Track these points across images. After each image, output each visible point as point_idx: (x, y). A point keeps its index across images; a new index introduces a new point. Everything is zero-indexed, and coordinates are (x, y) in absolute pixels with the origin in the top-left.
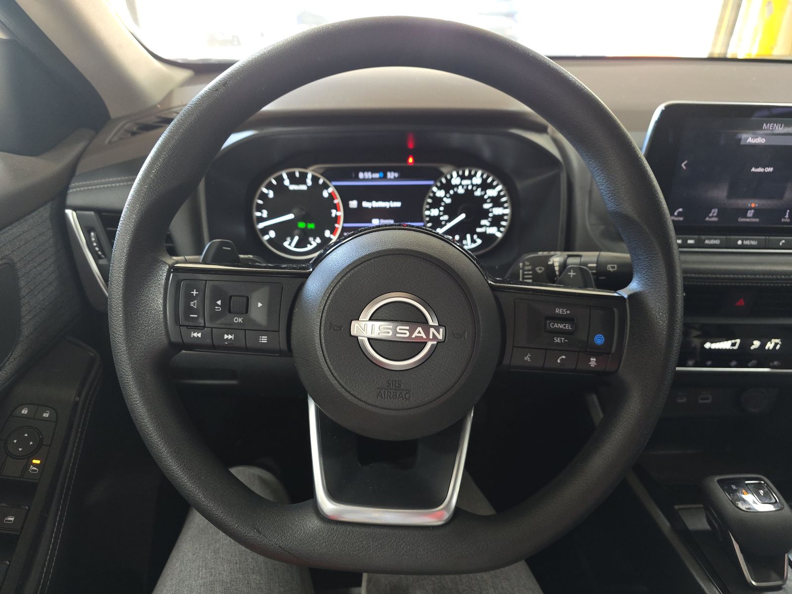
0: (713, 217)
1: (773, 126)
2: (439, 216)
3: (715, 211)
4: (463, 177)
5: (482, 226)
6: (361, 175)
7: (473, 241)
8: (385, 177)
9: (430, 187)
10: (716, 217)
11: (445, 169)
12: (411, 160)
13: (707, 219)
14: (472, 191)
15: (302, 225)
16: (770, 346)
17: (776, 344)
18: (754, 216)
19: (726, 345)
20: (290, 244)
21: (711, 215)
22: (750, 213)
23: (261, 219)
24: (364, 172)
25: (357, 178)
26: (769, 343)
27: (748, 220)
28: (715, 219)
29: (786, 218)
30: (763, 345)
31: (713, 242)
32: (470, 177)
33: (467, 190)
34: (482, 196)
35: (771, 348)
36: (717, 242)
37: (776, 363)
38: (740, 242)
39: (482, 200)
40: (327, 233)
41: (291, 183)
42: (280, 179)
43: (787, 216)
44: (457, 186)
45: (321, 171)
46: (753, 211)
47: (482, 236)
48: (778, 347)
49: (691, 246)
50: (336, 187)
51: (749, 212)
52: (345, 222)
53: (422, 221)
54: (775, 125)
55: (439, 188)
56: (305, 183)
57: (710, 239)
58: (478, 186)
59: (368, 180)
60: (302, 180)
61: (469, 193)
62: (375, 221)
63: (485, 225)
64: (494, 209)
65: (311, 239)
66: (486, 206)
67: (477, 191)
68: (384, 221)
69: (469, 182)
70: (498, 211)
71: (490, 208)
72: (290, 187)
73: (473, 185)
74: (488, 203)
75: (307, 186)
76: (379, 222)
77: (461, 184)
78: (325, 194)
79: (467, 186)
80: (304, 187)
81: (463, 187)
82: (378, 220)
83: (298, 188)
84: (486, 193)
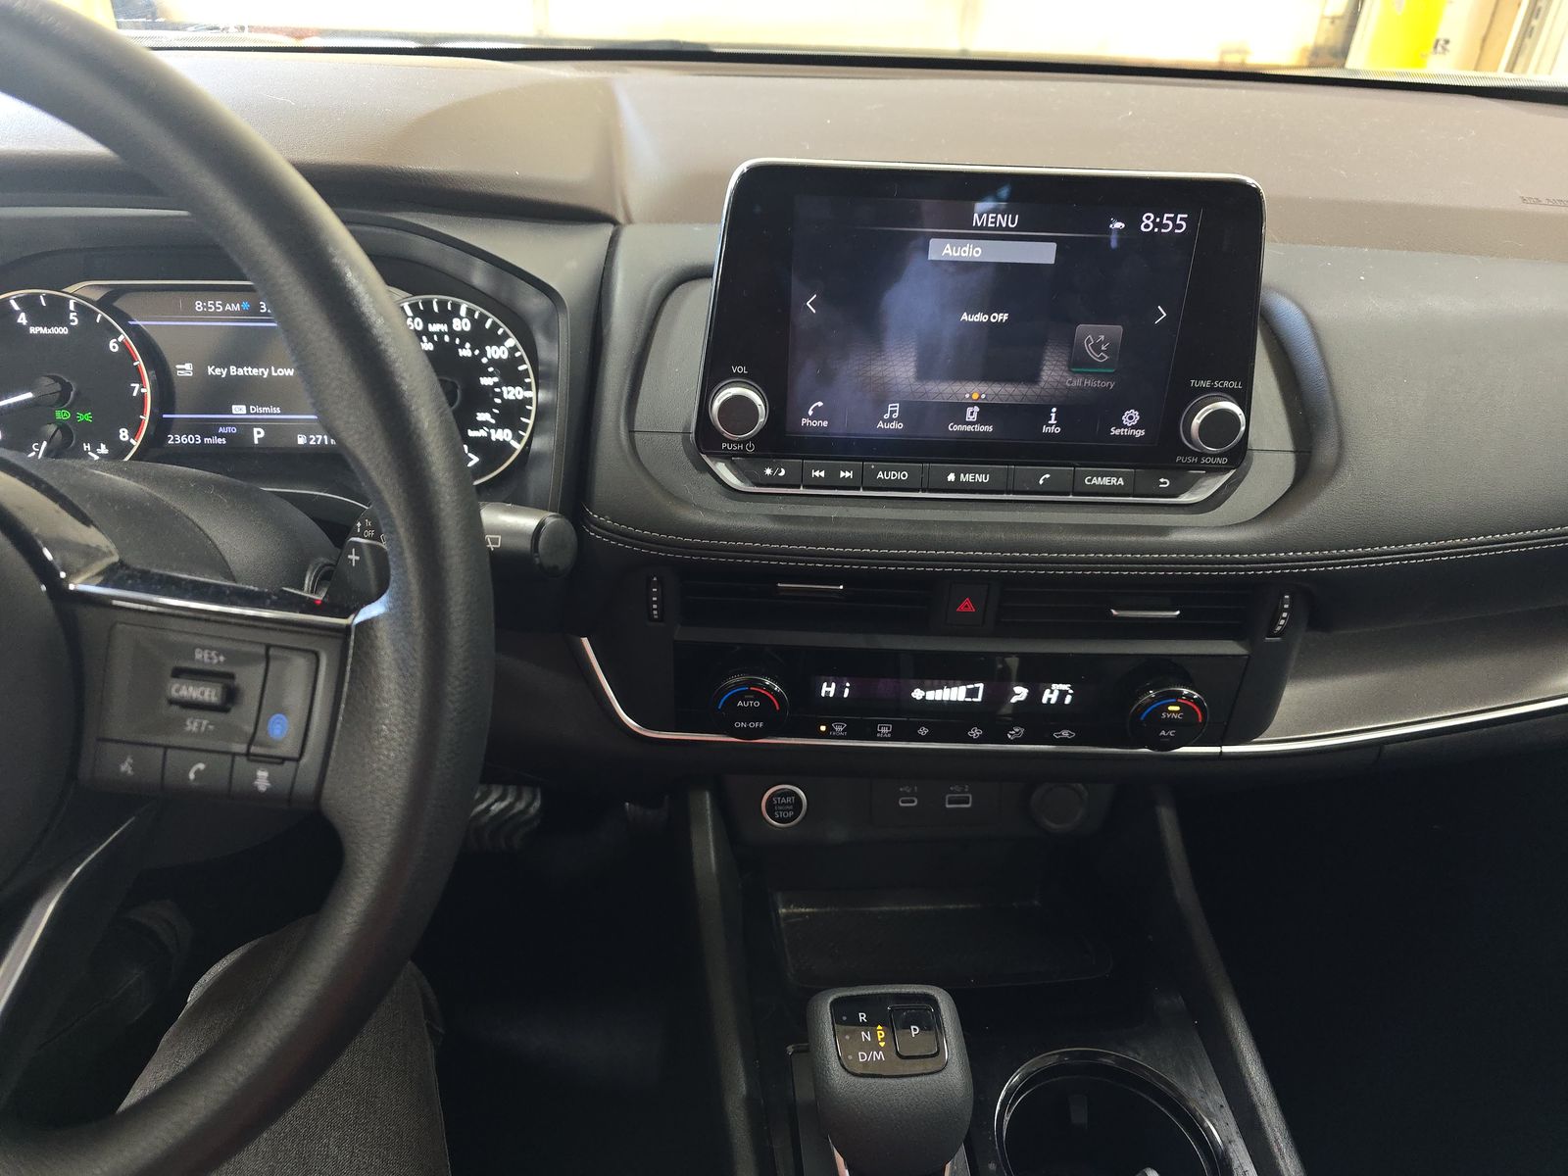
0: (891, 420)
1: (996, 218)
3: (894, 408)
4: (427, 316)
5: (479, 425)
6: (199, 306)
8: (254, 311)
10: (898, 420)
13: (881, 425)
14: (453, 349)
15: (62, 415)
16: (1050, 696)
17: (1063, 694)
18: (981, 420)
19: (957, 694)
21: (886, 416)
22: (972, 414)
26: (1048, 691)
27: (969, 428)
28: (900, 426)
29: (1052, 427)
30: (1035, 695)
31: (893, 475)
32: (446, 316)
33: (439, 345)
34: (475, 359)
35: (1053, 701)
36: (903, 476)
37: (1065, 734)
38: (951, 477)
39: (476, 367)
40: (124, 434)
41: (33, 322)
42: (7, 311)
43: (1053, 421)
44: (417, 335)
45: (96, 296)
46: (977, 409)
47: (480, 446)
48: (1068, 700)
49: (846, 485)
51: (969, 410)
54: (999, 216)
56: (63, 321)
57: (888, 470)
58: (464, 336)
59: (216, 316)
60: (55, 312)
61: (445, 349)
62: (238, 410)
63: (486, 424)
64: (504, 389)
65: (85, 447)
66: (486, 381)
67: (463, 347)
68: (258, 409)
69: (444, 328)
70: (512, 393)
71: (496, 385)
72: (33, 330)
73: (452, 333)
74: (491, 375)
75: (71, 328)
76: (248, 413)
77: (425, 332)
78: (114, 347)
79: (441, 334)
80: (64, 331)
81: (430, 336)
82: (244, 407)
83: (50, 332)
84: (483, 353)
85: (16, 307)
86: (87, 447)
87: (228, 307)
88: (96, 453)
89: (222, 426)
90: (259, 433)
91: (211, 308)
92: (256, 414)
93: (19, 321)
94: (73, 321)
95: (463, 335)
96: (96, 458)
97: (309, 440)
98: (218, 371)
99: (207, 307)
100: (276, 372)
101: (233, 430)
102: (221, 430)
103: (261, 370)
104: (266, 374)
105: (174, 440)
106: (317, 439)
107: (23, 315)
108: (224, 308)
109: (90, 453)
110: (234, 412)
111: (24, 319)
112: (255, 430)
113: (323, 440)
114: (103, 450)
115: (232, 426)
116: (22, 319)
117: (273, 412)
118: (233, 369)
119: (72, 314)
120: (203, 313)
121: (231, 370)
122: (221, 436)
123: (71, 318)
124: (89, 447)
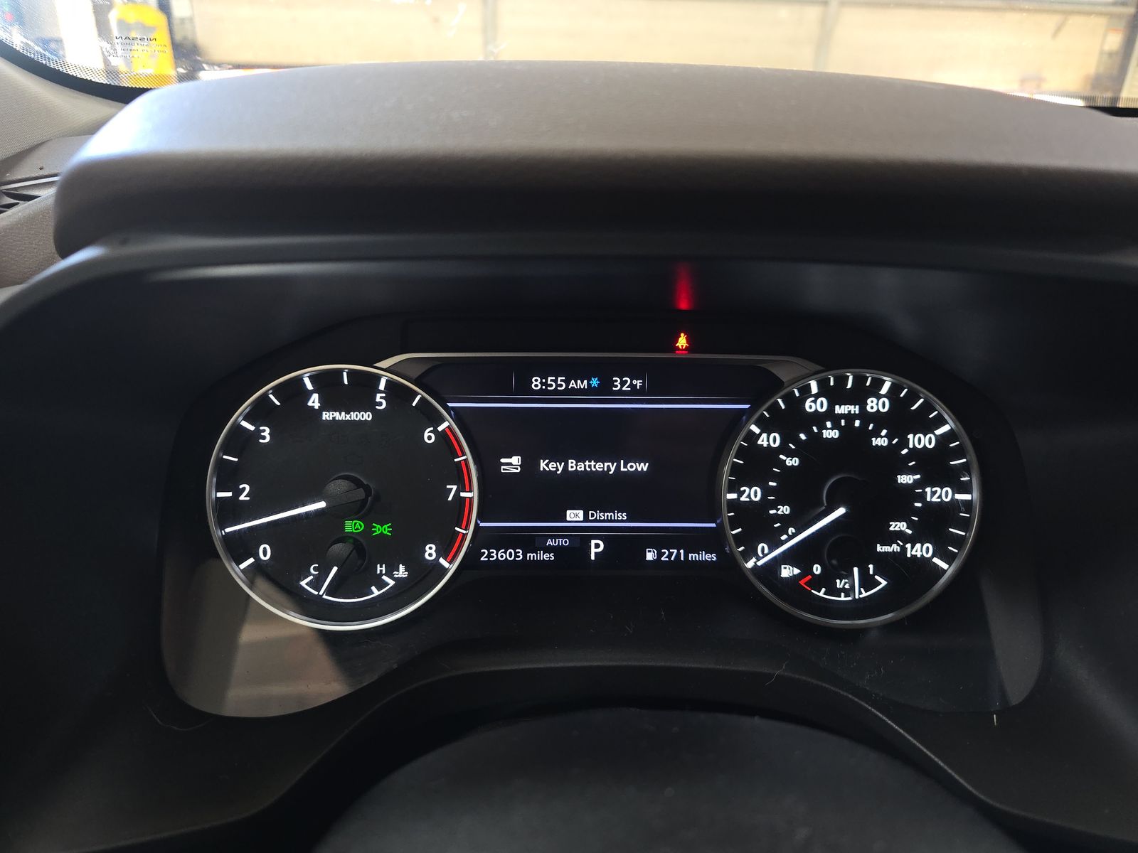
2: (765, 504)
4: (836, 395)
5: (891, 538)
6: (536, 383)
7: (867, 582)
8: (606, 388)
9: (737, 420)
11: (784, 370)
12: (682, 342)
14: (864, 437)
15: (353, 526)
20: (316, 584)
23: (230, 511)
24: (544, 376)
25: (524, 389)
32: (859, 396)
33: (847, 431)
34: (893, 451)
39: (893, 461)
40: (430, 552)
41: (327, 405)
42: (294, 392)
44: (819, 419)
45: (416, 371)
47: (889, 565)
50: (458, 416)
52: (481, 517)
53: (713, 515)
55: (767, 427)
56: (370, 405)
58: (880, 420)
59: (557, 395)
60: (361, 393)
61: (855, 438)
62: (575, 516)
63: (900, 535)
64: (928, 490)
65: (379, 569)
66: (905, 479)
67: (878, 435)
68: (598, 515)
69: (855, 409)
70: (939, 495)
71: (917, 484)
72: (327, 416)
73: (864, 415)
74: (912, 471)
75: (375, 412)
76: (586, 519)
77: (830, 414)
78: (429, 438)
79: (850, 417)
80: (367, 416)
81: (836, 419)
82: (581, 513)
83: (348, 417)
84: (904, 443)
85: (309, 386)
86: (381, 569)
87: (572, 384)
88: (391, 577)
89: (552, 537)
90: (597, 546)
91: (551, 386)
92: (596, 521)
93: (310, 404)
94: (380, 404)
95: (877, 417)
96: (392, 583)
97: (660, 554)
98: (552, 466)
99: (546, 384)
100: (625, 467)
101: (564, 542)
102: (549, 542)
103: (606, 464)
104: (613, 469)
105: (489, 556)
106: (671, 554)
107: (315, 396)
108: (567, 385)
109: (384, 578)
110: (568, 519)
111: (317, 400)
112: (593, 542)
113: (678, 554)
114: (402, 572)
115: (563, 537)
116: (314, 401)
117: (619, 519)
118: (572, 465)
119: (379, 396)
120: (541, 392)
121: (570, 465)
122: (549, 550)
123: (378, 399)
124: (384, 569)
